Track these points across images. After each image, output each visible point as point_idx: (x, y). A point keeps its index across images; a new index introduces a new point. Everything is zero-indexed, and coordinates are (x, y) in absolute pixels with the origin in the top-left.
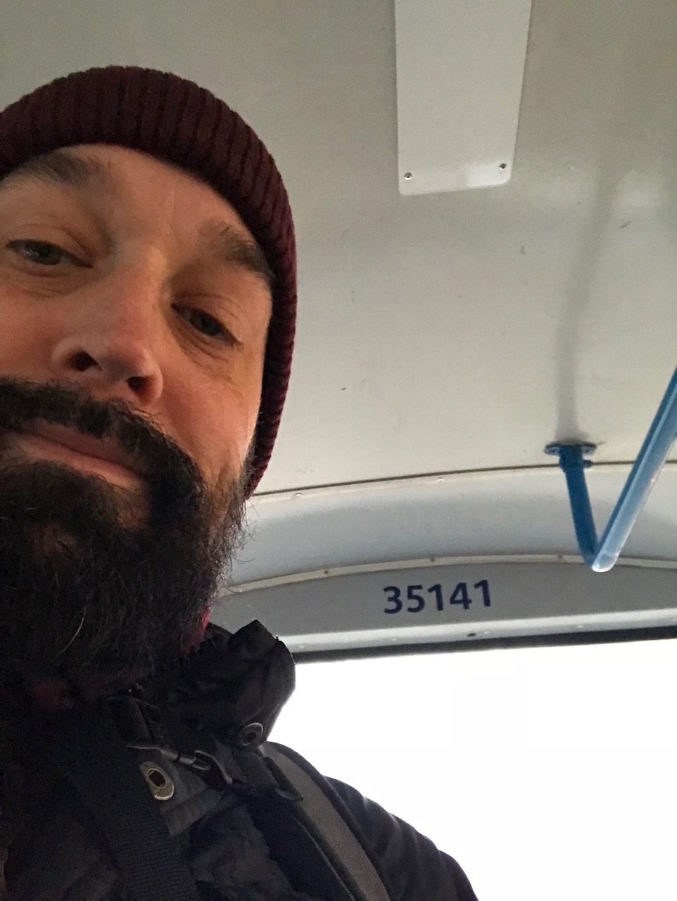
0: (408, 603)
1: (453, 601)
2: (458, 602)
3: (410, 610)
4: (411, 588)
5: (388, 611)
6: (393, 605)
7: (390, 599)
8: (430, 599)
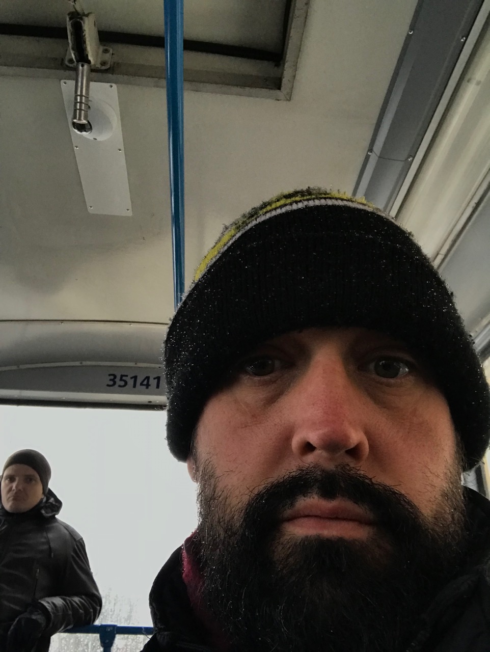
0: (119, 382)
1: (141, 384)
2: (144, 385)
3: (120, 386)
4: (122, 376)
5: (108, 385)
6: (111, 383)
7: (110, 380)
8: (131, 382)
